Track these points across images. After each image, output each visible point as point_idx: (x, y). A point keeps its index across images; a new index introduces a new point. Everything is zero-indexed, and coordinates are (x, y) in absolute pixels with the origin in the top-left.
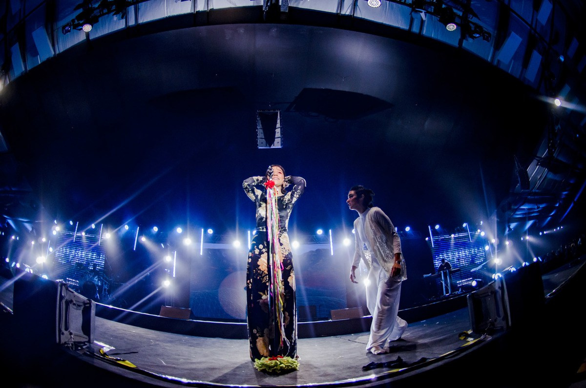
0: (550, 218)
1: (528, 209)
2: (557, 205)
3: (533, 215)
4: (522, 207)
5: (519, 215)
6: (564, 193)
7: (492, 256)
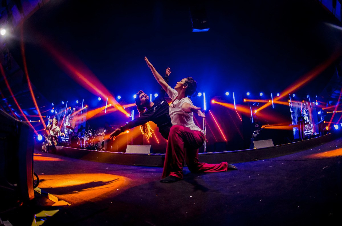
5: (333, 96)
7: (322, 119)
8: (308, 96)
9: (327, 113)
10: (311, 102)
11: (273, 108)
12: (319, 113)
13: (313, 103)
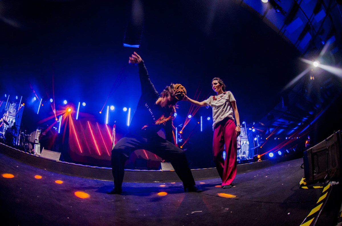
0: (293, 131)
1: (282, 122)
2: (299, 124)
3: (284, 126)
4: (279, 120)
5: (275, 124)
6: (305, 118)
7: (258, 145)
8: (244, 123)
9: (267, 139)
10: (247, 128)
11: (201, 130)
12: (255, 139)
13: (250, 129)
